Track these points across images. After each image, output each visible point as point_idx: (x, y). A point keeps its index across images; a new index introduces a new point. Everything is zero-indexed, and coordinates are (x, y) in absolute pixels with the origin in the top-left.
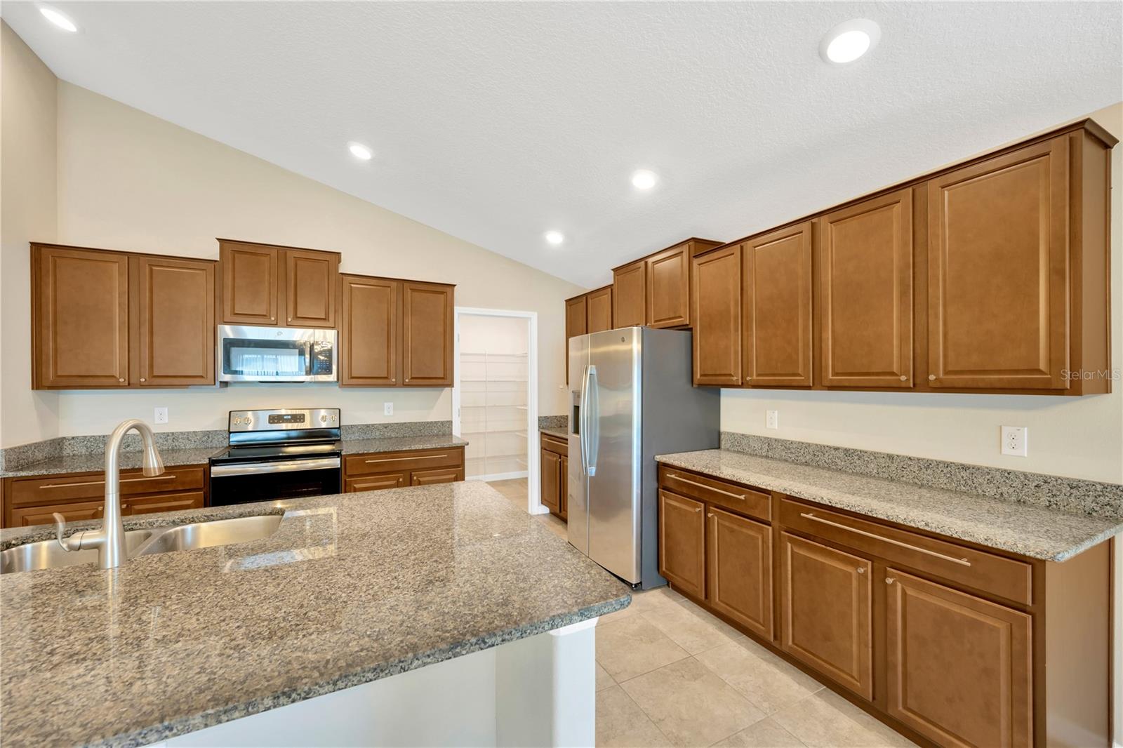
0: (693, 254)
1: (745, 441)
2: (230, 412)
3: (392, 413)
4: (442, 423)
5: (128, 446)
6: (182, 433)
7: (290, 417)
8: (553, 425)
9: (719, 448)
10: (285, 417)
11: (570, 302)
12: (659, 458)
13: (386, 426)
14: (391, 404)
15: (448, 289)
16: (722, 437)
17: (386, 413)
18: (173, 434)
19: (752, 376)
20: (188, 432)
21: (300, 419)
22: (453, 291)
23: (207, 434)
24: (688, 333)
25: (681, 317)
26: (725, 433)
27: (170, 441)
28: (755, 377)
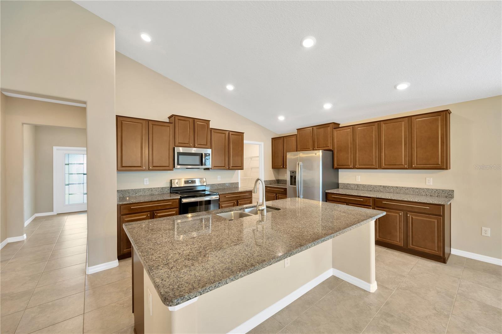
0: (333, 128)
1: (349, 185)
2: (171, 180)
3: (220, 179)
4: (236, 183)
5: (136, 193)
6: (154, 188)
7: (190, 181)
8: (269, 183)
9: (338, 188)
10: (189, 182)
11: (273, 139)
12: (327, 191)
13: (219, 185)
14: (220, 176)
15: (242, 134)
16: (340, 185)
17: (218, 179)
18: (151, 188)
19: (357, 165)
20: (156, 188)
21: (194, 182)
22: (243, 135)
23: (162, 188)
24: (332, 152)
25: (328, 147)
26: (340, 183)
27: (150, 191)
28: (358, 166)
